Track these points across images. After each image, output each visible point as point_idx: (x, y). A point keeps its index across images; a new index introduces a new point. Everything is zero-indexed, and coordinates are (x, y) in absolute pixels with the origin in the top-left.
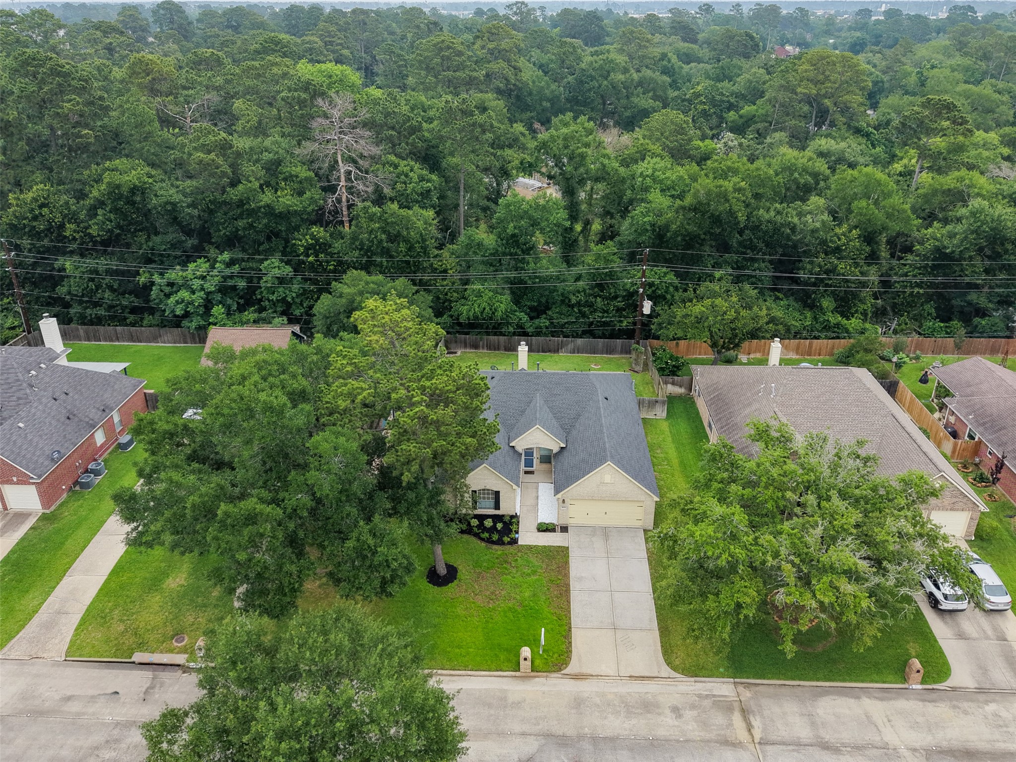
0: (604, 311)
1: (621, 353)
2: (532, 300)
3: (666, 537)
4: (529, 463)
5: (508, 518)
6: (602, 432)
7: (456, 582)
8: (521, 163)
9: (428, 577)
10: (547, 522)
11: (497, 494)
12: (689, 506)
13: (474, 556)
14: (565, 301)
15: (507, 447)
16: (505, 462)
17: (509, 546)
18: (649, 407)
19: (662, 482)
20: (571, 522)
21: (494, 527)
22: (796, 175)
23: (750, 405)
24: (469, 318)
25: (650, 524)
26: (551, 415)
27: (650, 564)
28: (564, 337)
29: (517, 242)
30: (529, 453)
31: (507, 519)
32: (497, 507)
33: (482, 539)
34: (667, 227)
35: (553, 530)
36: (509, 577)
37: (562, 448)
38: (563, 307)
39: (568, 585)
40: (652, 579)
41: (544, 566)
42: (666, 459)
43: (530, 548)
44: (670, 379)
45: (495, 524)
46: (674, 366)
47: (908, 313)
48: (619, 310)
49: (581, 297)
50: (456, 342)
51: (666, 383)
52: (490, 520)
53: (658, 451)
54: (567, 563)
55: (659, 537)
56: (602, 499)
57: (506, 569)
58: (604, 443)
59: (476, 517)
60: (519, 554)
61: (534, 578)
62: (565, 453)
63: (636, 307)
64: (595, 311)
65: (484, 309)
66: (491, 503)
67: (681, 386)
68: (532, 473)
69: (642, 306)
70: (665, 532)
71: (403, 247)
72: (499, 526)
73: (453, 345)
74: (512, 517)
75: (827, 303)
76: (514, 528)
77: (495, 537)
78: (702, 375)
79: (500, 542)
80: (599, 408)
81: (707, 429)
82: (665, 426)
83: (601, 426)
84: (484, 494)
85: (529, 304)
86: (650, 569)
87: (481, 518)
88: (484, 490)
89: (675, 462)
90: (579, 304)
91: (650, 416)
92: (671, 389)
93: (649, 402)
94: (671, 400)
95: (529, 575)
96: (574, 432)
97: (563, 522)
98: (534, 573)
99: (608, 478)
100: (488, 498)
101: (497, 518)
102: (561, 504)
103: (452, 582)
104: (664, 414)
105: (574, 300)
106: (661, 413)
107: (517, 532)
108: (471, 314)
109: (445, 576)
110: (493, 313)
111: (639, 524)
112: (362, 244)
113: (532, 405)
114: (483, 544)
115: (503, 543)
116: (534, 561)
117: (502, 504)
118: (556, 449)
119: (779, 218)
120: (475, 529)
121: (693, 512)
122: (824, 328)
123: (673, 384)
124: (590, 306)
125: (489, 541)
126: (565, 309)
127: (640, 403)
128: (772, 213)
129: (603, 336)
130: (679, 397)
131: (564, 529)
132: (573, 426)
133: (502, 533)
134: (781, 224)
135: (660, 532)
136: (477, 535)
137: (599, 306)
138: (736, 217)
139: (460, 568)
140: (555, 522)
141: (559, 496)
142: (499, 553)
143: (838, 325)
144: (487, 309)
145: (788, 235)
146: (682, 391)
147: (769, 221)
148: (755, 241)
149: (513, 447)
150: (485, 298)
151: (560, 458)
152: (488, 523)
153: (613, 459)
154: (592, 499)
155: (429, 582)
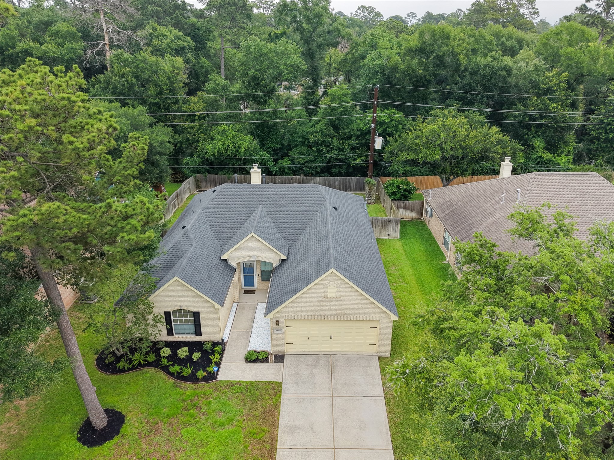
0: (340, 150)
1: (356, 189)
2: (275, 142)
3: (415, 372)
4: (249, 281)
5: (210, 345)
6: (327, 238)
7: (116, 439)
8: (270, 35)
9: (79, 432)
10: (258, 350)
11: (196, 316)
12: (446, 325)
13: (154, 399)
14: (305, 142)
15: (217, 261)
16: (209, 276)
17: (204, 383)
18: (382, 227)
19: (398, 301)
20: (290, 349)
21: (189, 358)
22: (503, 39)
23: (491, 214)
24: (214, 155)
25: (386, 352)
26: (273, 226)
27: (388, 404)
28: (305, 175)
29: (258, 84)
30: (248, 269)
31: (208, 347)
32: (198, 332)
33: (171, 374)
34: (395, 69)
35: (265, 360)
36: (194, 429)
37: (283, 260)
38: (303, 148)
39: (274, 440)
40: (391, 427)
41: (246, 411)
42: (401, 276)
43: (231, 385)
44: (401, 203)
45: (191, 352)
46: (405, 190)
47: (603, 156)
48: (353, 149)
49: (319, 137)
50: (206, 181)
51: (398, 207)
52: (185, 349)
53: (393, 269)
54: (277, 405)
55: (403, 373)
56: (325, 319)
57: (192, 416)
58: (329, 249)
59: (168, 344)
60: (215, 394)
61: (229, 429)
62: (286, 266)
63: (368, 145)
64: (332, 149)
65: (228, 146)
66: (191, 327)
67: (412, 211)
68: (252, 292)
69: (374, 142)
70: (411, 364)
71: (152, 90)
72: (196, 356)
73: (203, 185)
74: (215, 344)
75: (538, 143)
76: (215, 358)
77: (187, 371)
78: (434, 196)
79: (193, 378)
80: (327, 216)
81: (443, 248)
82: (398, 245)
83: (327, 232)
84: (180, 316)
85: (272, 146)
86: (389, 412)
87: (175, 346)
88: (180, 311)
89: (411, 278)
90: (317, 143)
91: (383, 236)
92: (403, 214)
93: (382, 221)
94: (404, 223)
95: (222, 425)
96: (298, 244)
97: (278, 350)
98: (230, 421)
99: (332, 292)
100: (186, 321)
101: (194, 346)
102: (275, 326)
103: (111, 438)
104: (398, 234)
105: (312, 139)
106: (394, 232)
107: (218, 364)
108: (216, 151)
109: (104, 429)
110: (237, 151)
111: (373, 349)
112: (115, 88)
113: (252, 216)
114: (172, 381)
115: (197, 380)
116: (234, 404)
117: (204, 329)
118: (276, 262)
119: (495, 63)
120: (165, 362)
121: (453, 332)
122: (538, 164)
123: (405, 208)
124: (328, 146)
125: (179, 377)
126: (304, 149)
127: (373, 222)
128: (489, 59)
129: (340, 174)
130: (411, 221)
131: (280, 358)
132: (297, 237)
133: (197, 365)
134: (498, 67)
135: (404, 366)
136: (165, 369)
137: (335, 144)
138: (458, 60)
139: (129, 416)
140: (269, 349)
141: (271, 315)
142: (188, 392)
143: (549, 161)
144: (231, 145)
145: (504, 77)
146: (412, 215)
147: (486, 66)
148: (475, 85)
149: (226, 260)
150: (230, 136)
151: (280, 271)
152: (183, 353)
153: (337, 265)
154: (314, 319)
155: (79, 439)
